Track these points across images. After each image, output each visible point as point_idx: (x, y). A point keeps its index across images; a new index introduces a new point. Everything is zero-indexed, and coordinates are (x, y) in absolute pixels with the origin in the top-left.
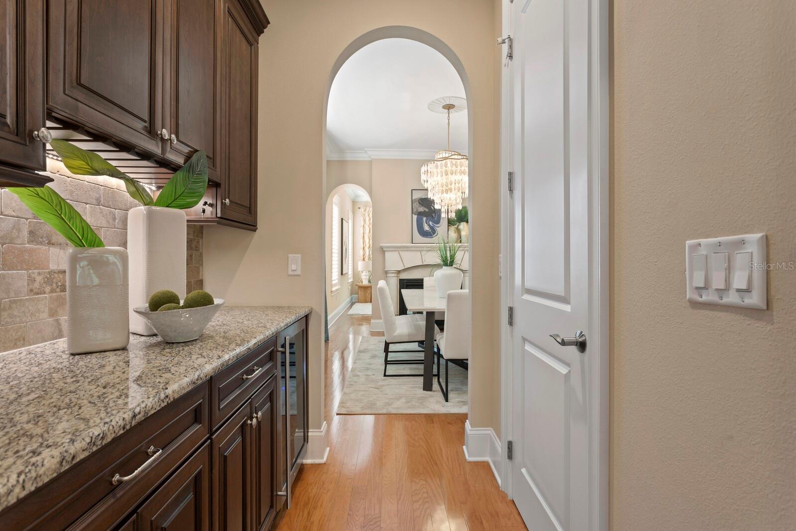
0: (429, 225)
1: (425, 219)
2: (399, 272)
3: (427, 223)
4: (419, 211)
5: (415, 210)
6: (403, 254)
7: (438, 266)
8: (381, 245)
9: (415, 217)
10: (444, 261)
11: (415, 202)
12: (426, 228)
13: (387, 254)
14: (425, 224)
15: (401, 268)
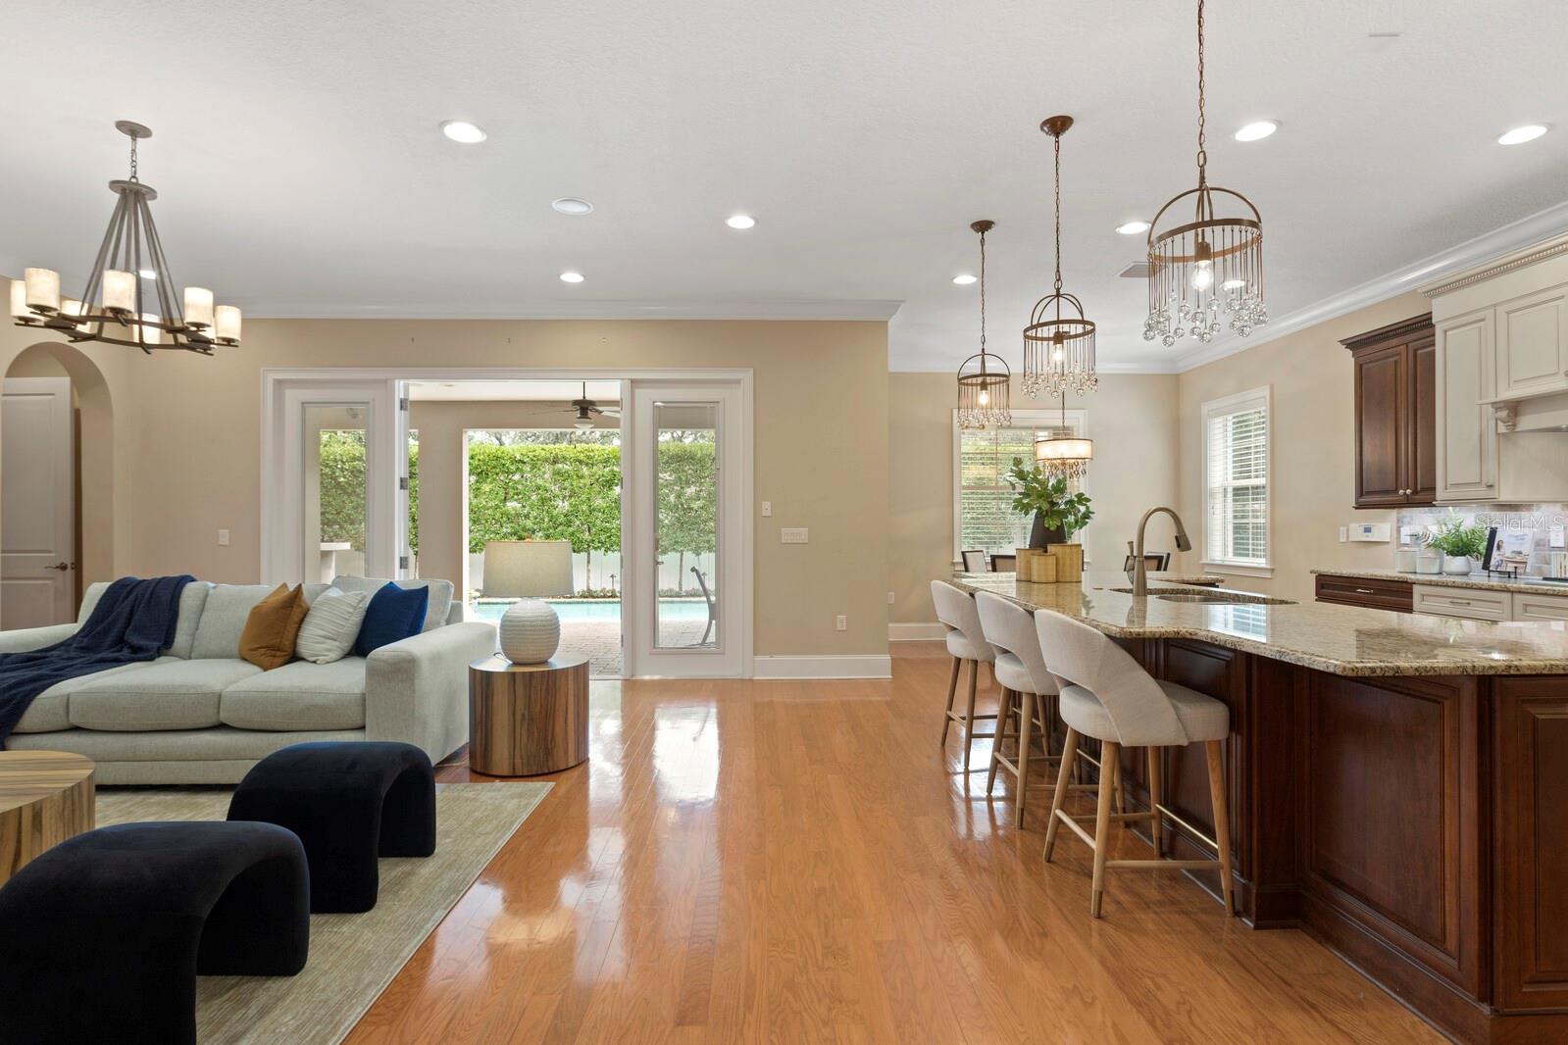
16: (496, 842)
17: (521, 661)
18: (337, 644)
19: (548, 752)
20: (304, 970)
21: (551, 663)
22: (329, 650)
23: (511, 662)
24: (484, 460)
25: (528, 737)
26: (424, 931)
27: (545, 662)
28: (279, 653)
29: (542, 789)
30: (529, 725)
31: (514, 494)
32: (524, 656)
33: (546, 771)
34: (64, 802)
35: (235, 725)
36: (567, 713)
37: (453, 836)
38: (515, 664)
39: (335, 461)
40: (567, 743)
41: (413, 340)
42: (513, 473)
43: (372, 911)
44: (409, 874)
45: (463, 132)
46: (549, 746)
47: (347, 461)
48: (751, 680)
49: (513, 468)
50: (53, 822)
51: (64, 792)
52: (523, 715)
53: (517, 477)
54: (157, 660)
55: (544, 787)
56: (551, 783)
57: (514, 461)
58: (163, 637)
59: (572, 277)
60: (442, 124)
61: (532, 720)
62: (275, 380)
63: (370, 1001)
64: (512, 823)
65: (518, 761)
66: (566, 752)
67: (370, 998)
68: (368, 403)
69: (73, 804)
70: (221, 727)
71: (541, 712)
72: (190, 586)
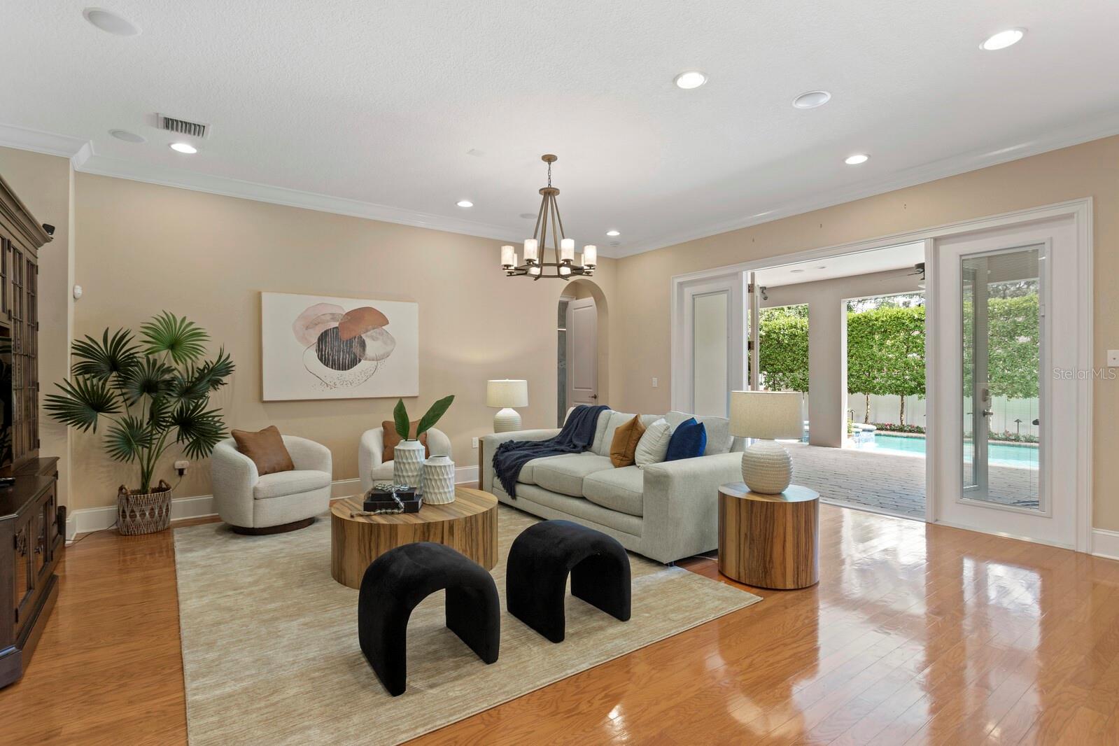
16: (671, 630)
17: (756, 490)
18: (652, 457)
19: (766, 571)
20: (495, 663)
21: (784, 496)
22: (646, 461)
23: (749, 490)
24: (886, 321)
25: (750, 553)
26: (564, 673)
27: (779, 494)
28: (624, 459)
29: (749, 598)
30: (750, 543)
31: (913, 347)
32: (761, 486)
33: (765, 586)
34: (466, 523)
35: (588, 499)
36: (785, 541)
37: (652, 613)
38: (753, 492)
39: (780, 329)
40: (785, 568)
41: (753, 240)
42: (913, 330)
43: (558, 644)
44: (601, 628)
45: (691, 80)
46: (767, 566)
47: (787, 329)
48: (1088, 556)
49: (912, 326)
50: (459, 532)
51: (466, 518)
52: (746, 534)
53: (916, 333)
54: (582, 453)
55: (752, 598)
56: (759, 598)
57: (913, 319)
58: (587, 441)
59: (857, 159)
60: (675, 79)
61: (753, 540)
62: (679, 283)
63: (494, 704)
64: (697, 619)
65: (742, 570)
66: (784, 575)
67: (496, 701)
68: (728, 290)
69: (471, 525)
70: (583, 498)
71: (760, 535)
72: (604, 412)
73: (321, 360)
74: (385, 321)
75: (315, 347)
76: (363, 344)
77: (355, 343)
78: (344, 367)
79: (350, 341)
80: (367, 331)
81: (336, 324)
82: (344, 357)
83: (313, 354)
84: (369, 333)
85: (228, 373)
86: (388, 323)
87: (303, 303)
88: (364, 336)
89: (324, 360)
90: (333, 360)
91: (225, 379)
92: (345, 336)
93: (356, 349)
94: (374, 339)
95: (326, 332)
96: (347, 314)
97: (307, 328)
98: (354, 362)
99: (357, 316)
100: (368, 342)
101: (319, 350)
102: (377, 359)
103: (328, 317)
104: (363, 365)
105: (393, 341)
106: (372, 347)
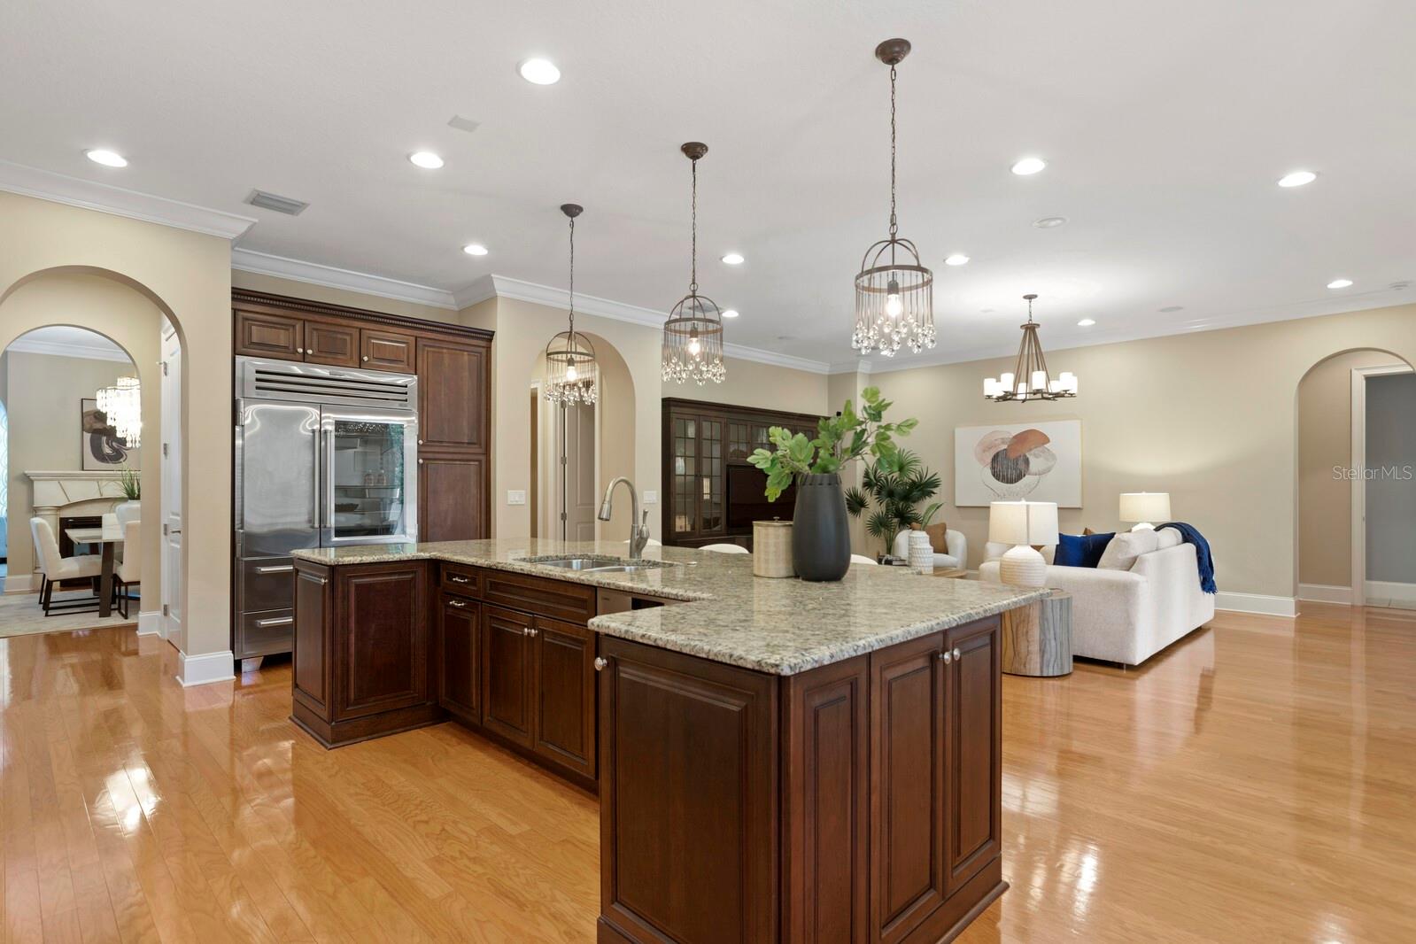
0: (112, 447)
1: (104, 439)
2: (59, 508)
3: (108, 444)
4: (95, 427)
5: (87, 426)
6: (66, 484)
7: (122, 500)
8: (26, 472)
9: (87, 436)
10: (128, 494)
11: (89, 415)
12: (107, 450)
13: (36, 484)
14: (106, 446)
15: (64, 502)
73: (994, 475)
74: (1047, 440)
75: (989, 466)
76: (1027, 462)
77: (1021, 462)
78: (1011, 481)
79: (1016, 460)
80: (1031, 450)
81: (1005, 447)
82: (1012, 473)
83: (988, 471)
84: (1032, 452)
85: (936, 486)
86: (1049, 441)
87: (983, 431)
88: (1028, 456)
89: (996, 475)
90: (1003, 476)
91: (935, 490)
92: (1012, 456)
93: (1021, 466)
94: (1036, 456)
95: (998, 453)
96: (1015, 437)
97: (984, 451)
98: (1020, 477)
99: (1022, 438)
100: (1032, 459)
101: (993, 468)
102: (1039, 474)
103: (999, 442)
104: (1026, 480)
105: (1054, 457)
106: (1035, 464)
